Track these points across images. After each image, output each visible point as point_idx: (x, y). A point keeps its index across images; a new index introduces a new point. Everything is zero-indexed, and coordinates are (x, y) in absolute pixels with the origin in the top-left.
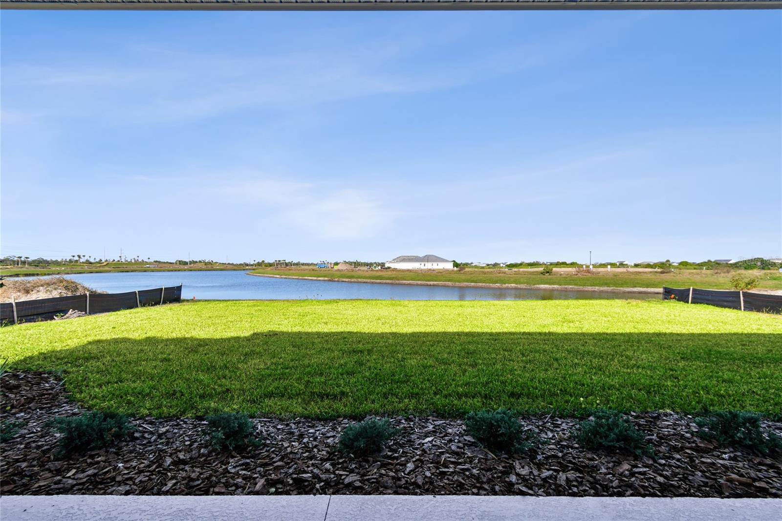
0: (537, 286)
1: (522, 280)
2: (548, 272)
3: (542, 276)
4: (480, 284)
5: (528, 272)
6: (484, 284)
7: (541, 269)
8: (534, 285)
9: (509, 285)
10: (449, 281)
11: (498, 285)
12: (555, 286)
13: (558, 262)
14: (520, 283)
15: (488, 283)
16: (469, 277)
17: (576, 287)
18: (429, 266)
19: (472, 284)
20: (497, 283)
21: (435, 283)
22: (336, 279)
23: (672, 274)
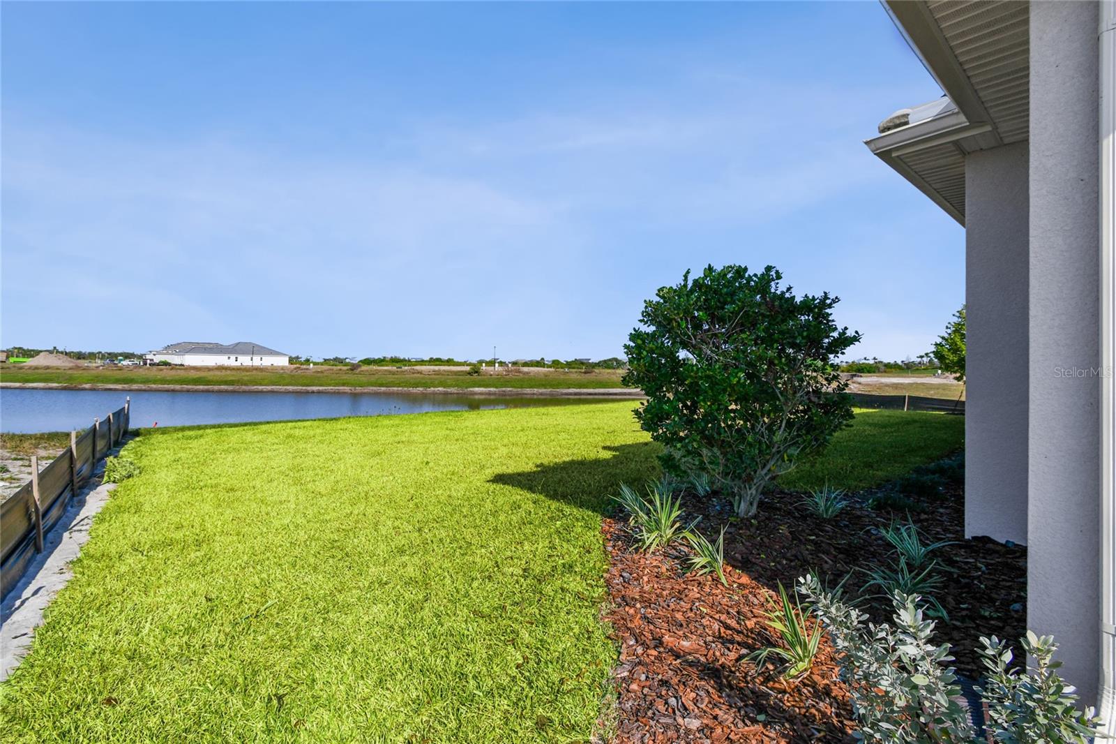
0: (471, 389)
1: (449, 382)
2: (477, 372)
3: (469, 376)
4: (395, 389)
5: (451, 372)
6: (400, 389)
7: (468, 368)
8: (467, 388)
9: (436, 389)
10: (343, 385)
11: (421, 389)
12: (492, 389)
13: (431, 358)
14: (449, 386)
15: (405, 386)
16: (373, 379)
17: (514, 390)
18: (245, 361)
19: (383, 388)
20: (418, 387)
21: (321, 388)
22: (87, 386)
23: (594, 374)
